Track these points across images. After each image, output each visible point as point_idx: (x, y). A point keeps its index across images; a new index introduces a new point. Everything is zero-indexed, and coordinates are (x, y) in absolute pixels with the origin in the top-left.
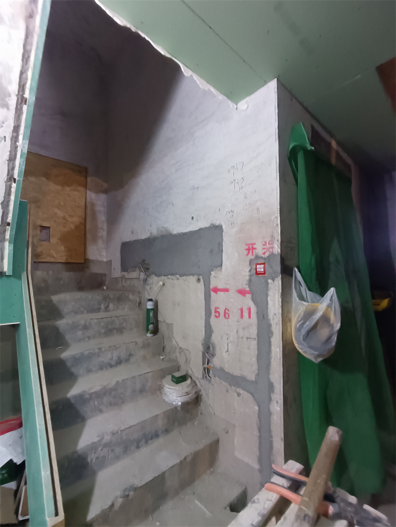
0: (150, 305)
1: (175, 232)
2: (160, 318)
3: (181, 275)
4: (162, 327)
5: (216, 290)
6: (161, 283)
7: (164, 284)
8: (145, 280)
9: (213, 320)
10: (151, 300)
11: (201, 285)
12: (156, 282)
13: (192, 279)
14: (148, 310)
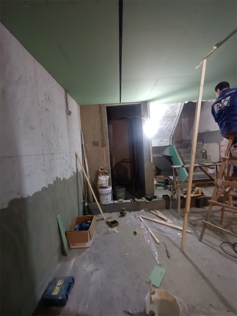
0: (204, 151)
1: (211, 131)
2: (207, 155)
3: (213, 143)
4: (208, 157)
5: (222, 146)
6: (207, 145)
7: (208, 145)
8: (202, 145)
9: (221, 153)
10: (204, 150)
11: (218, 146)
12: (206, 145)
13: (216, 144)
14: (203, 153)
